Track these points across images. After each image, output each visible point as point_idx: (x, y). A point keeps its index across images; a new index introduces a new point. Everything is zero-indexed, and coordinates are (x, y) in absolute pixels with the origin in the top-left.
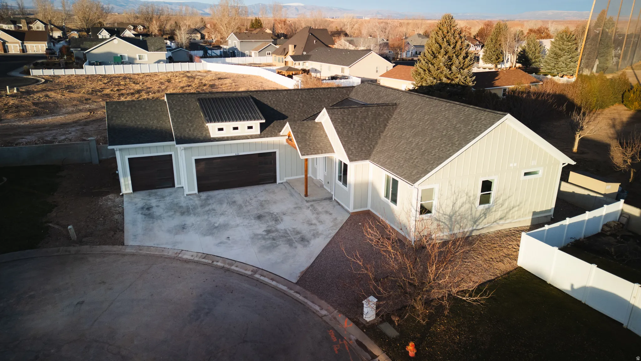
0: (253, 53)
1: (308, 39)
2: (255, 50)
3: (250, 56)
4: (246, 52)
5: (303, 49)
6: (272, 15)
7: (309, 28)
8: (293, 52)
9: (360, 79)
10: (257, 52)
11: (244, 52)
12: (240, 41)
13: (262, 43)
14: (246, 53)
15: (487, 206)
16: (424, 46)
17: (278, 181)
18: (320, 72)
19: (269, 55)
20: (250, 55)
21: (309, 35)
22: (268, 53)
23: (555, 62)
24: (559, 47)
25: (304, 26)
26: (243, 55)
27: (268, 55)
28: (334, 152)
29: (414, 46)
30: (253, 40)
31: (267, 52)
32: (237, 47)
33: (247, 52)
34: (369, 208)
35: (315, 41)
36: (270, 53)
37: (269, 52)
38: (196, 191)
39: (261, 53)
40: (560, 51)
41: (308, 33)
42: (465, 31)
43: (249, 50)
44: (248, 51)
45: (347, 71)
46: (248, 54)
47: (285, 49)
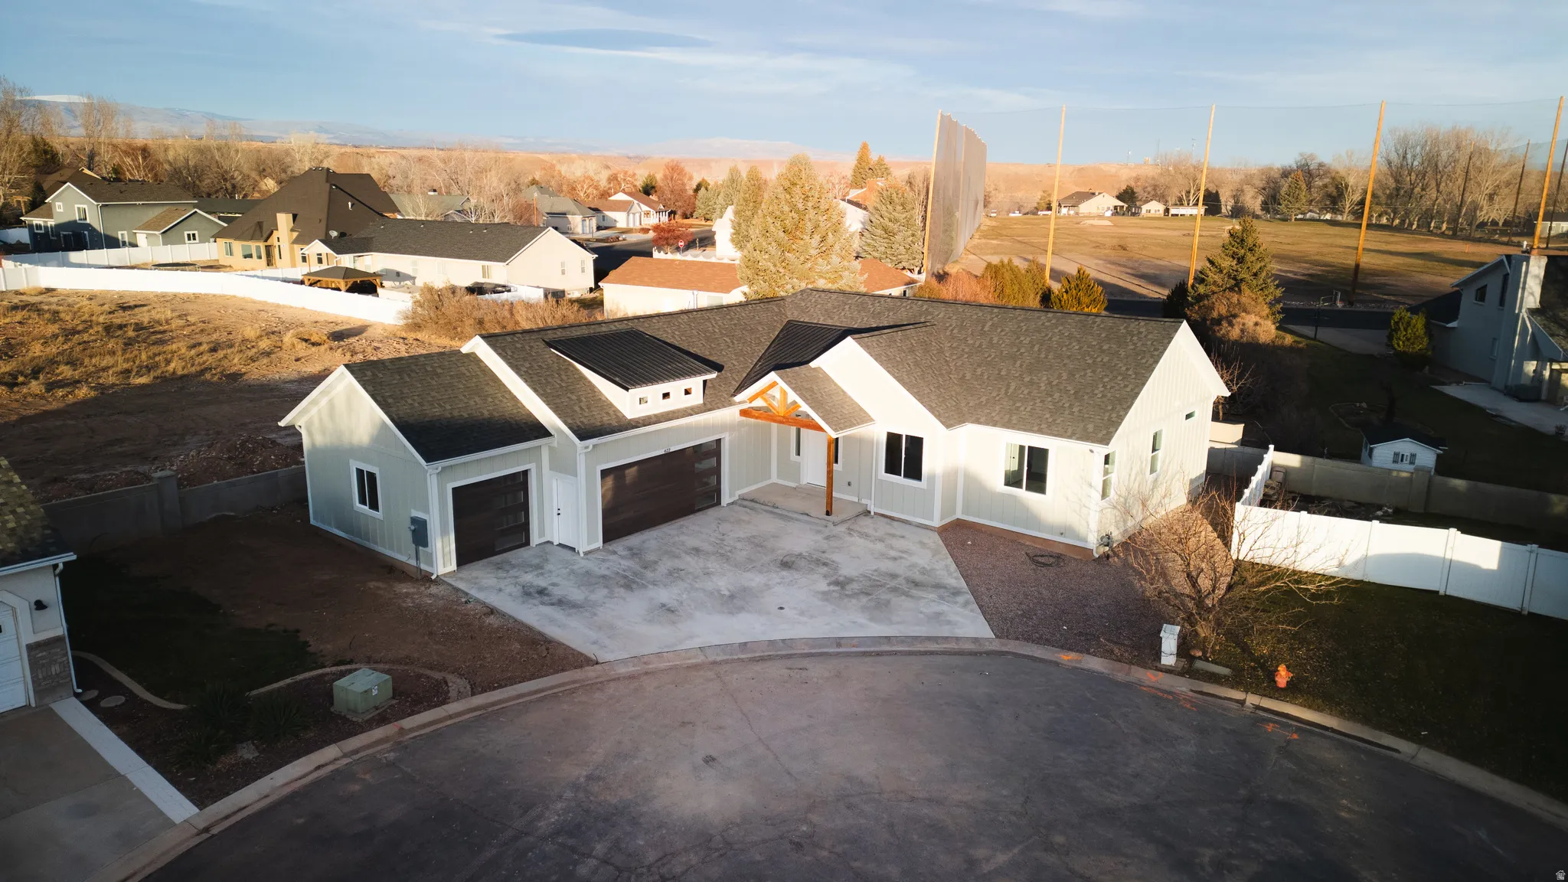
0: (141, 238)
1: (331, 200)
2: (146, 227)
3: (135, 245)
4: (120, 233)
5: (324, 223)
6: (82, 131)
7: (325, 171)
8: (292, 230)
9: (542, 290)
10: (157, 233)
11: (114, 235)
12: (101, 204)
13: (165, 208)
14: (120, 238)
15: (1154, 474)
16: (565, 214)
17: (726, 499)
18: (414, 278)
19: (192, 241)
20: (133, 241)
21: (331, 188)
22: (189, 235)
23: (886, 245)
24: (889, 216)
25: (307, 166)
26: (113, 243)
27: (189, 239)
28: (871, 420)
29: (548, 214)
30: (137, 203)
31: (186, 233)
32: (88, 221)
33: (122, 235)
34: (959, 515)
35: (350, 203)
36: (194, 235)
37: (191, 233)
38: (600, 543)
39: (170, 235)
40: (890, 224)
41: (328, 185)
42: (625, 180)
43: (129, 230)
44: (125, 232)
45: (497, 272)
46: (126, 240)
47: (260, 225)
